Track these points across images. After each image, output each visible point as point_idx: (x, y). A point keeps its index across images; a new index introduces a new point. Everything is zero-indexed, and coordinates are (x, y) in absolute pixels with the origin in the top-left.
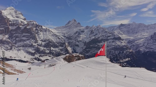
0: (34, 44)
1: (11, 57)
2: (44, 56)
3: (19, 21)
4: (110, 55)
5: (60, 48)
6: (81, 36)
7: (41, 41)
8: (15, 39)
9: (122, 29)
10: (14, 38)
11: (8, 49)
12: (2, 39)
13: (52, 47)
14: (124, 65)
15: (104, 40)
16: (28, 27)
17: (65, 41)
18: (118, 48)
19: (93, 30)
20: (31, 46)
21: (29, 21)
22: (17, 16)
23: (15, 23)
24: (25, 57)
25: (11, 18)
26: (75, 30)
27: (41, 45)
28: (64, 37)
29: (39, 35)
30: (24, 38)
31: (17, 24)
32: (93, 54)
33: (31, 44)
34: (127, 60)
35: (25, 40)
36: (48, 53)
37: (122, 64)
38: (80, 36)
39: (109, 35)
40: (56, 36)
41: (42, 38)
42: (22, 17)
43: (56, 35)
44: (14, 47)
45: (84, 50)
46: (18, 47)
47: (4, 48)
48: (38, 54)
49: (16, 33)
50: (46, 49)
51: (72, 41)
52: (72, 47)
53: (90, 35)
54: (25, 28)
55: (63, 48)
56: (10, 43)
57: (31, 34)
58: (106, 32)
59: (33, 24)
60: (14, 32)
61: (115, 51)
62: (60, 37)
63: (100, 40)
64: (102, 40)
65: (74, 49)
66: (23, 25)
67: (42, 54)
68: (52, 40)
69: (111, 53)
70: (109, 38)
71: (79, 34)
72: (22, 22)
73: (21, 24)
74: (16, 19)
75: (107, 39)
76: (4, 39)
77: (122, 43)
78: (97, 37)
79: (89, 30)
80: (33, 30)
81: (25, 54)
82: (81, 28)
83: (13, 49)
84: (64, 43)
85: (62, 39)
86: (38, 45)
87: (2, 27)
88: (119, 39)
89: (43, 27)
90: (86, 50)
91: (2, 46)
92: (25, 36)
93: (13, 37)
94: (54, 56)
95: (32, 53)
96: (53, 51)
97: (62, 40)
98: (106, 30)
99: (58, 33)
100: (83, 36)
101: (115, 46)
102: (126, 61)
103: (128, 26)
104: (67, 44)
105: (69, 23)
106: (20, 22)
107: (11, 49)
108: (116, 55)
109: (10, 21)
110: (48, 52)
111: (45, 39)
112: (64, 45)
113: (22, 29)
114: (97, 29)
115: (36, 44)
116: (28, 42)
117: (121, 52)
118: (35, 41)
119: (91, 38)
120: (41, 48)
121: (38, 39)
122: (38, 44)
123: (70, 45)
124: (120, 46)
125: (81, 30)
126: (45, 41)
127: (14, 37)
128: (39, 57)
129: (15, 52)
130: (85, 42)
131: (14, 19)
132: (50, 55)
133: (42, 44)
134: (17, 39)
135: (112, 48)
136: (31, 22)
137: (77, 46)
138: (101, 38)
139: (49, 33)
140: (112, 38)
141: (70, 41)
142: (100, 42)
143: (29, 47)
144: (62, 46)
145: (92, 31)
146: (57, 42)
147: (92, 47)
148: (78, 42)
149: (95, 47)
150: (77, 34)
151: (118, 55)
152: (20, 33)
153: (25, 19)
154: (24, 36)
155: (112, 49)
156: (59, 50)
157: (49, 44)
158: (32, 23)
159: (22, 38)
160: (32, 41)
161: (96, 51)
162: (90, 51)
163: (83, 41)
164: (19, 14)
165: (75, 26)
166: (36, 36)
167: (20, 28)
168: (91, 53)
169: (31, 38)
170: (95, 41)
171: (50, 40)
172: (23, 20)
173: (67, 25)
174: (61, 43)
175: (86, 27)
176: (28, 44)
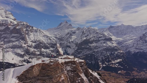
0: (24, 45)
2: (34, 57)
3: (9, 21)
4: (102, 56)
5: (52, 49)
6: (73, 37)
7: (31, 42)
9: (112, 31)
10: (3, 39)
13: (43, 48)
14: (116, 66)
15: (95, 41)
16: (18, 28)
17: (56, 42)
18: (110, 49)
19: (85, 31)
20: (20, 47)
21: (19, 21)
22: (7, 16)
23: (4, 23)
24: (13, 60)
26: (67, 31)
27: (30, 47)
28: (56, 38)
29: (29, 35)
30: (13, 39)
31: (7, 25)
32: (85, 55)
33: (20, 45)
34: (119, 60)
35: (13, 41)
36: (39, 55)
37: (114, 66)
38: (71, 37)
39: (100, 35)
40: (47, 37)
41: (32, 39)
42: (12, 17)
44: (2, 48)
45: (76, 51)
46: (6, 48)
48: (27, 56)
49: (5, 34)
50: (36, 50)
52: (64, 49)
53: (81, 36)
54: (15, 28)
55: (54, 49)
57: (21, 34)
58: (97, 33)
59: (24, 24)
60: (3, 33)
61: (106, 52)
62: (51, 38)
63: (92, 41)
64: (93, 41)
66: (12, 26)
67: (32, 56)
68: (43, 41)
69: (103, 54)
70: (100, 39)
71: (71, 35)
72: (11, 22)
73: (10, 24)
74: (6, 18)
75: (98, 40)
77: (113, 43)
78: (88, 38)
79: (81, 31)
80: (23, 30)
81: (13, 56)
82: (73, 29)
84: (56, 44)
85: (53, 40)
86: (28, 46)
88: (110, 40)
89: (34, 28)
90: (78, 52)
92: (15, 36)
93: (1, 38)
95: (21, 54)
96: (43, 53)
97: (53, 41)
98: (97, 31)
99: (49, 34)
100: (74, 37)
101: (106, 47)
102: (117, 62)
103: (117, 28)
104: (58, 45)
105: (60, 24)
106: (9, 23)
108: (108, 56)
110: (39, 53)
111: (35, 40)
112: (55, 46)
113: (11, 29)
114: (88, 30)
115: (26, 45)
116: (17, 43)
117: (113, 53)
118: (24, 42)
119: (83, 39)
120: (31, 49)
121: (28, 40)
122: (28, 45)
123: (61, 46)
124: (111, 47)
125: (73, 31)
126: (35, 42)
127: (3, 38)
128: (29, 59)
130: (76, 43)
131: (3, 19)
132: (41, 57)
133: (32, 45)
134: (6, 40)
135: (104, 48)
136: (21, 22)
137: (69, 47)
138: (92, 39)
139: (39, 34)
140: (103, 38)
141: (62, 42)
142: (91, 43)
143: (18, 48)
144: (53, 47)
145: (83, 32)
146: (48, 43)
147: (83, 48)
148: (70, 43)
149: (86, 48)
150: (68, 36)
151: (110, 56)
152: (9, 34)
153: (15, 20)
154: (13, 37)
155: (104, 50)
156: (50, 52)
157: (39, 45)
158: (23, 23)
159: (11, 39)
160: (22, 41)
161: (87, 52)
162: (81, 52)
163: (74, 42)
164: (9, 14)
165: (66, 28)
166: (26, 37)
167: (9, 28)
168: (83, 54)
169: (20, 38)
170: (87, 42)
171: (41, 41)
172: (13, 21)
173: (58, 27)
174: (52, 44)
175: (78, 28)
176: (17, 46)
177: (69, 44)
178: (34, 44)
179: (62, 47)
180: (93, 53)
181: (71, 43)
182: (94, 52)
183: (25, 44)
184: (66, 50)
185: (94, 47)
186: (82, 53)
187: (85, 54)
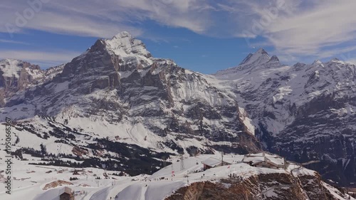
0: (166, 110)
1: (118, 137)
2: (186, 137)
3: (138, 60)
5: (226, 120)
6: (281, 89)
7: (180, 102)
8: (129, 99)
10: (127, 97)
11: (115, 120)
12: (105, 99)
13: (207, 118)
15: (352, 99)
16: (154, 73)
17: (236, 102)
19: (317, 72)
20: (160, 114)
21: (157, 59)
22: (134, 49)
23: (130, 64)
24: (145, 140)
25: (122, 54)
26: (264, 75)
27: (179, 113)
28: (236, 92)
29: (176, 88)
30: (146, 97)
31: (134, 67)
32: (317, 139)
33: (158, 109)
35: (146, 102)
36: (196, 133)
38: (277, 90)
40: (216, 90)
41: (184, 96)
42: (144, 51)
43: (215, 88)
44: (125, 116)
45: (290, 126)
46: (134, 115)
47: (107, 117)
48: (173, 133)
49: (131, 86)
50: (191, 122)
51: (255, 103)
52: (256, 120)
53: (306, 87)
54: (149, 74)
55: (232, 119)
56: (118, 106)
57: (161, 87)
59: (166, 64)
60: (127, 84)
62: (224, 94)
63: (339, 100)
64: (346, 99)
65: (260, 124)
66: (144, 69)
67: (183, 134)
68: (205, 101)
71: (276, 84)
72: (142, 61)
73: (140, 65)
74: (132, 55)
76: (108, 98)
78: (328, 91)
79: (305, 74)
80: (164, 78)
81: (147, 132)
82: (281, 69)
83: (124, 120)
84: (235, 109)
85: (229, 99)
86: (174, 111)
87: (104, 74)
89: (187, 72)
90: (296, 129)
91: (103, 114)
92: (148, 91)
93: (124, 95)
94: (210, 139)
95: (161, 130)
96: (207, 127)
97: (229, 101)
99: (221, 84)
100: (284, 91)
104: (242, 110)
105: (248, 59)
106: (139, 63)
107: (119, 120)
109: (120, 61)
110: (197, 128)
111: (189, 99)
112: (235, 113)
113: (142, 76)
114: (329, 69)
115: (169, 110)
116: (153, 104)
118: (167, 102)
119: (311, 95)
120: (180, 118)
121: (174, 99)
122: (175, 108)
123: (250, 113)
125: (282, 75)
127: (127, 94)
128: (176, 139)
129: (127, 126)
130: (292, 105)
131: (128, 55)
132: (201, 137)
133: (182, 109)
134: (132, 98)
136: (160, 60)
137: (272, 116)
138: (342, 93)
139: (198, 84)
141: (251, 102)
142: (340, 104)
143: (154, 116)
144: (230, 116)
145: (313, 76)
146: (216, 106)
147: (314, 120)
148: (273, 105)
149: (322, 121)
150: (268, 86)
152: (138, 86)
153: (148, 56)
154: (146, 92)
156: (222, 126)
157: (198, 110)
158: (164, 62)
159: (141, 97)
160: (162, 102)
161: (326, 131)
162: (307, 131)
163: (286, 104)
164: (139, 45)
165: (263, 66)
166: (170, 93)
167: (139, 74)
168: (310, 136)
169: (160, 95)
170: (324, 103)
171: (201, 101)
172: (145, 58)
173: (243, 66)
174: (227, 108)
175: (296, 66)
176: (153, 110)
177: (270, 109)
178: (186, 107)
179: (251, 116)
180: (344, 135)
181: (276, 106)
182: (348, 132)
183: (168, 107)
184: (263, 123)
185: (347, 117)
186: (309, 134)
187: (319, 135)
